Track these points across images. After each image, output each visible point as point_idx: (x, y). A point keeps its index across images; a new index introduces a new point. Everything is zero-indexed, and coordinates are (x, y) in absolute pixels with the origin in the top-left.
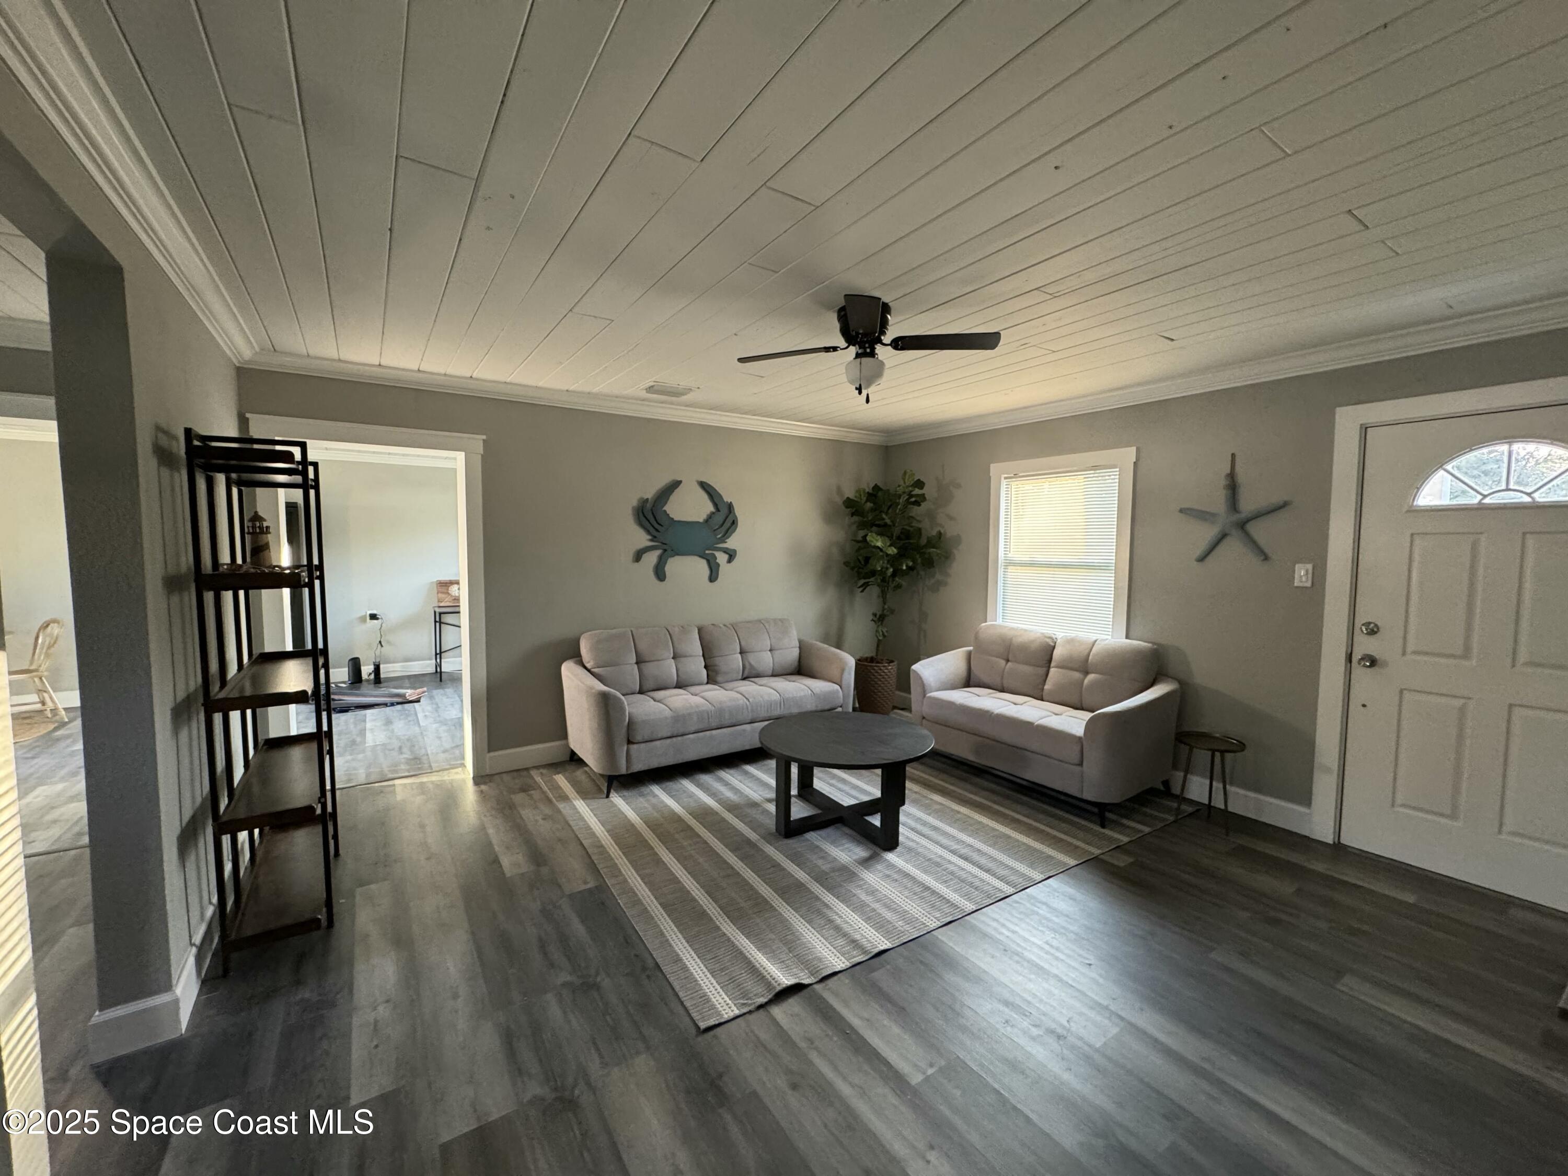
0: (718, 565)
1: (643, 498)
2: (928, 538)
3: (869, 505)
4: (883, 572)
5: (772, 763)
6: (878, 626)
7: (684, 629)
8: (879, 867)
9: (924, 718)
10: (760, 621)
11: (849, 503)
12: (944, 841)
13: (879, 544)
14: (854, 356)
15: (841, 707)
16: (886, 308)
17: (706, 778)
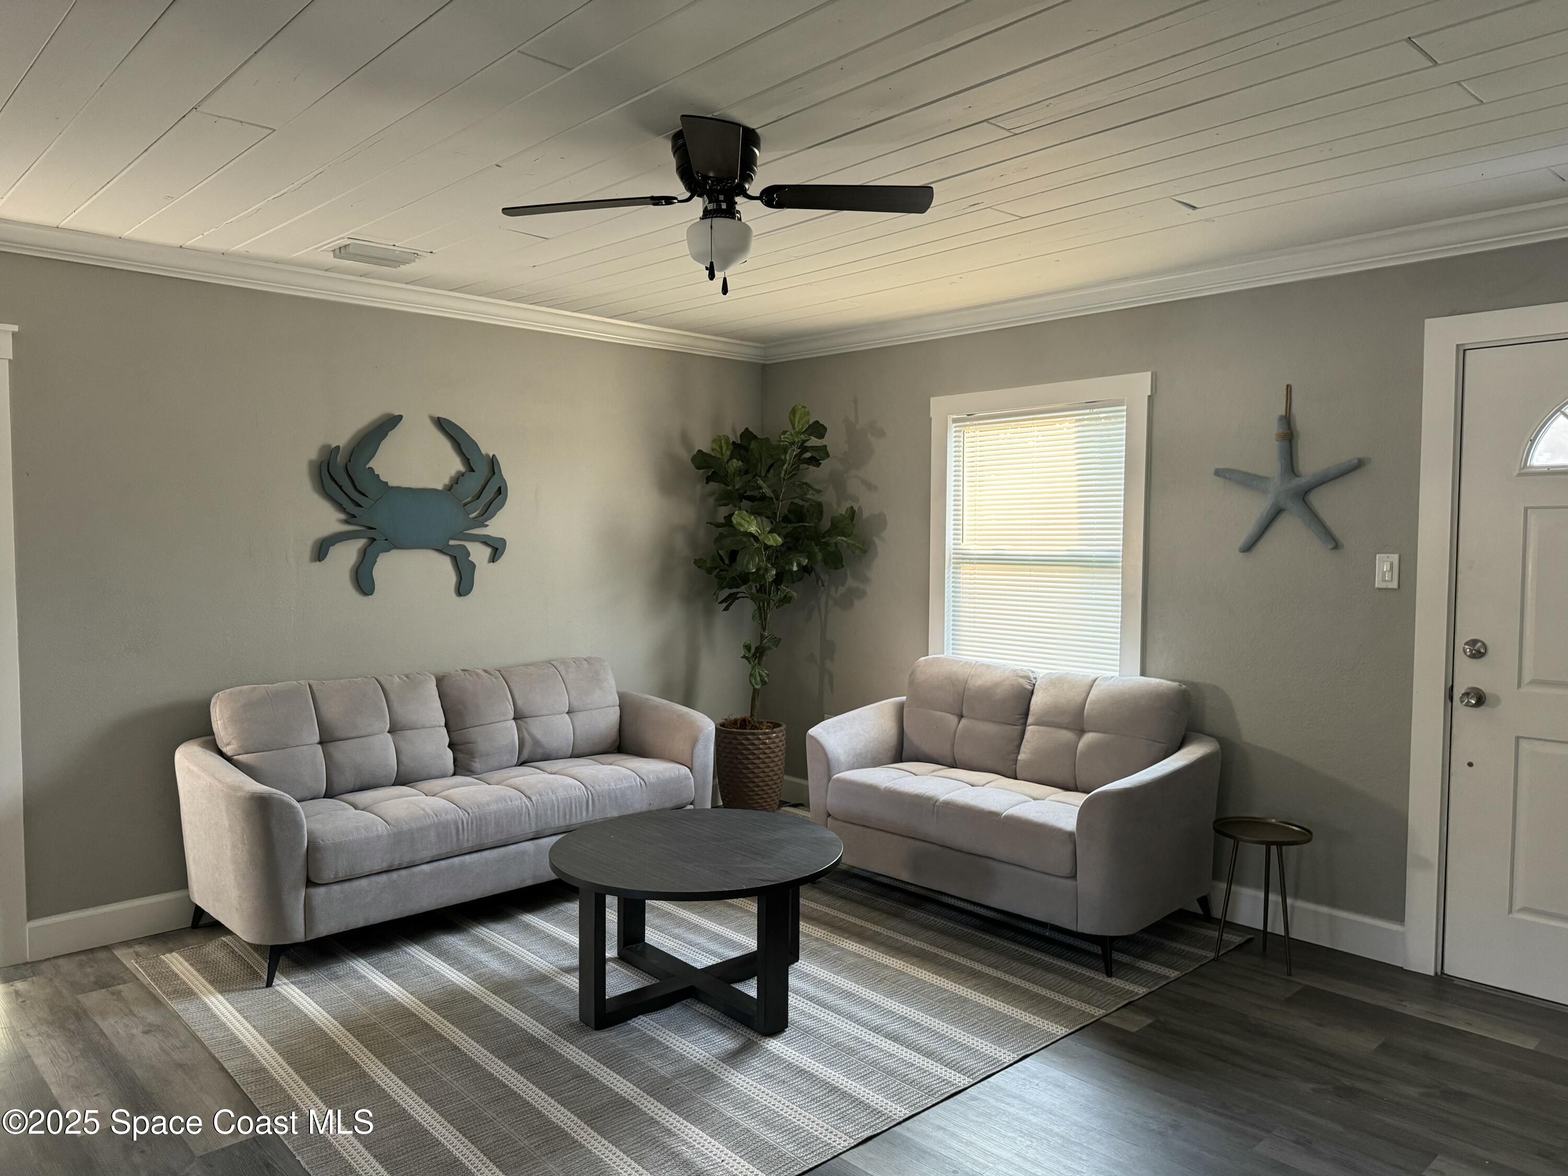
0: (473, 566)
1: (329, 446)
2: (833, 519)
3: (736, 464)
4: (760, 575)
5: (573, 908)
6: (753, 668)
7: (412, 681)
8: (755, 1063)
9: (829, 815)
10: (550, 663)
11: (702, 460)
12: (864, 1014)
13: (753, 529)
14: (701, 214)
15: (691, 804)
16: (750, 138)
17: (453, 941)
